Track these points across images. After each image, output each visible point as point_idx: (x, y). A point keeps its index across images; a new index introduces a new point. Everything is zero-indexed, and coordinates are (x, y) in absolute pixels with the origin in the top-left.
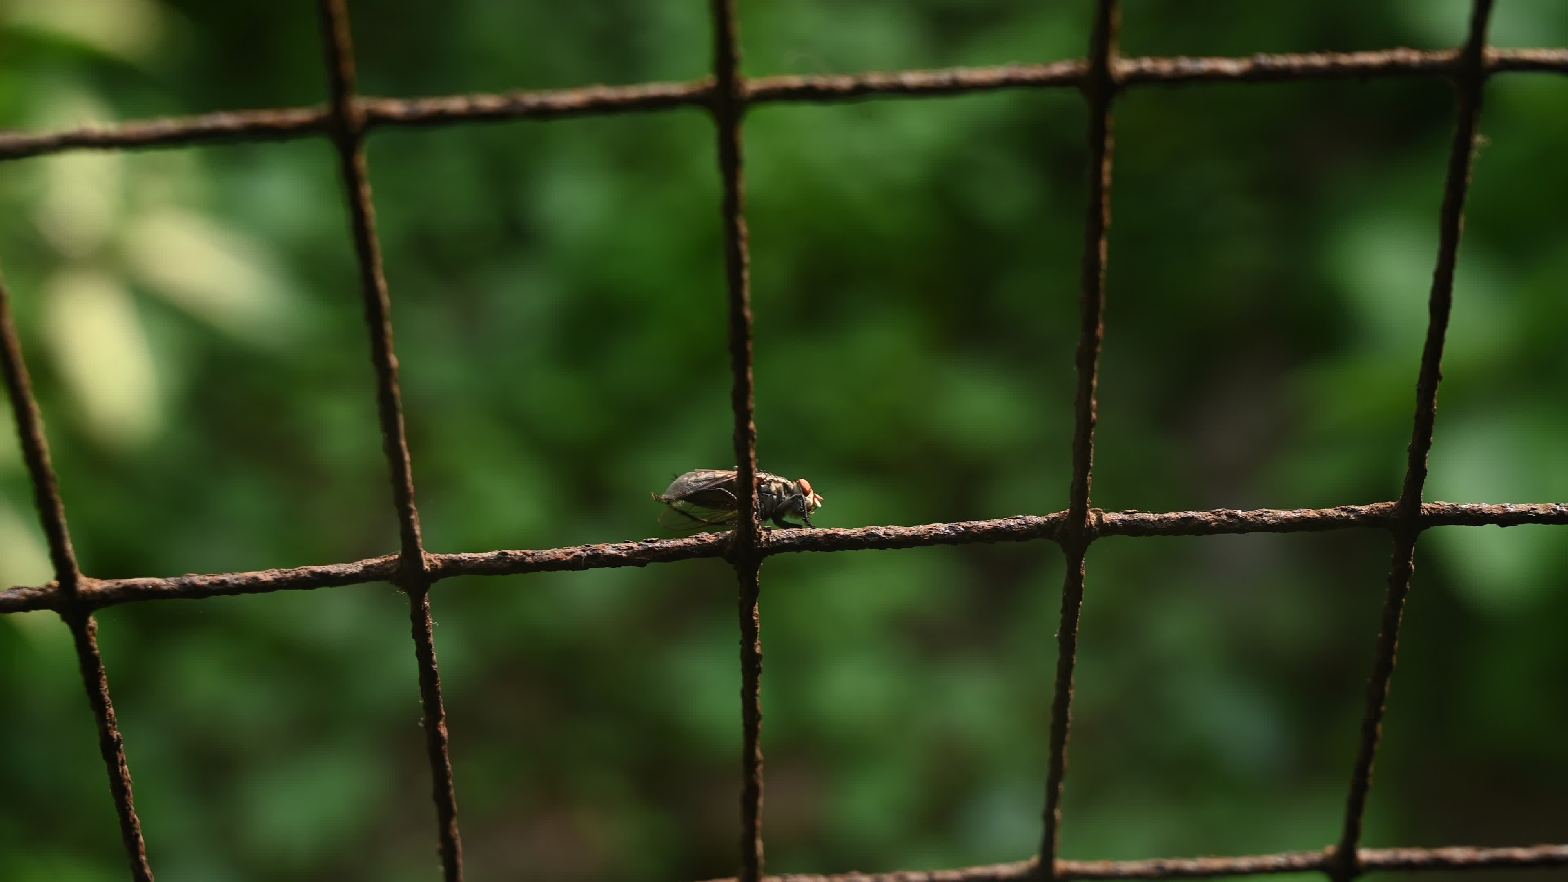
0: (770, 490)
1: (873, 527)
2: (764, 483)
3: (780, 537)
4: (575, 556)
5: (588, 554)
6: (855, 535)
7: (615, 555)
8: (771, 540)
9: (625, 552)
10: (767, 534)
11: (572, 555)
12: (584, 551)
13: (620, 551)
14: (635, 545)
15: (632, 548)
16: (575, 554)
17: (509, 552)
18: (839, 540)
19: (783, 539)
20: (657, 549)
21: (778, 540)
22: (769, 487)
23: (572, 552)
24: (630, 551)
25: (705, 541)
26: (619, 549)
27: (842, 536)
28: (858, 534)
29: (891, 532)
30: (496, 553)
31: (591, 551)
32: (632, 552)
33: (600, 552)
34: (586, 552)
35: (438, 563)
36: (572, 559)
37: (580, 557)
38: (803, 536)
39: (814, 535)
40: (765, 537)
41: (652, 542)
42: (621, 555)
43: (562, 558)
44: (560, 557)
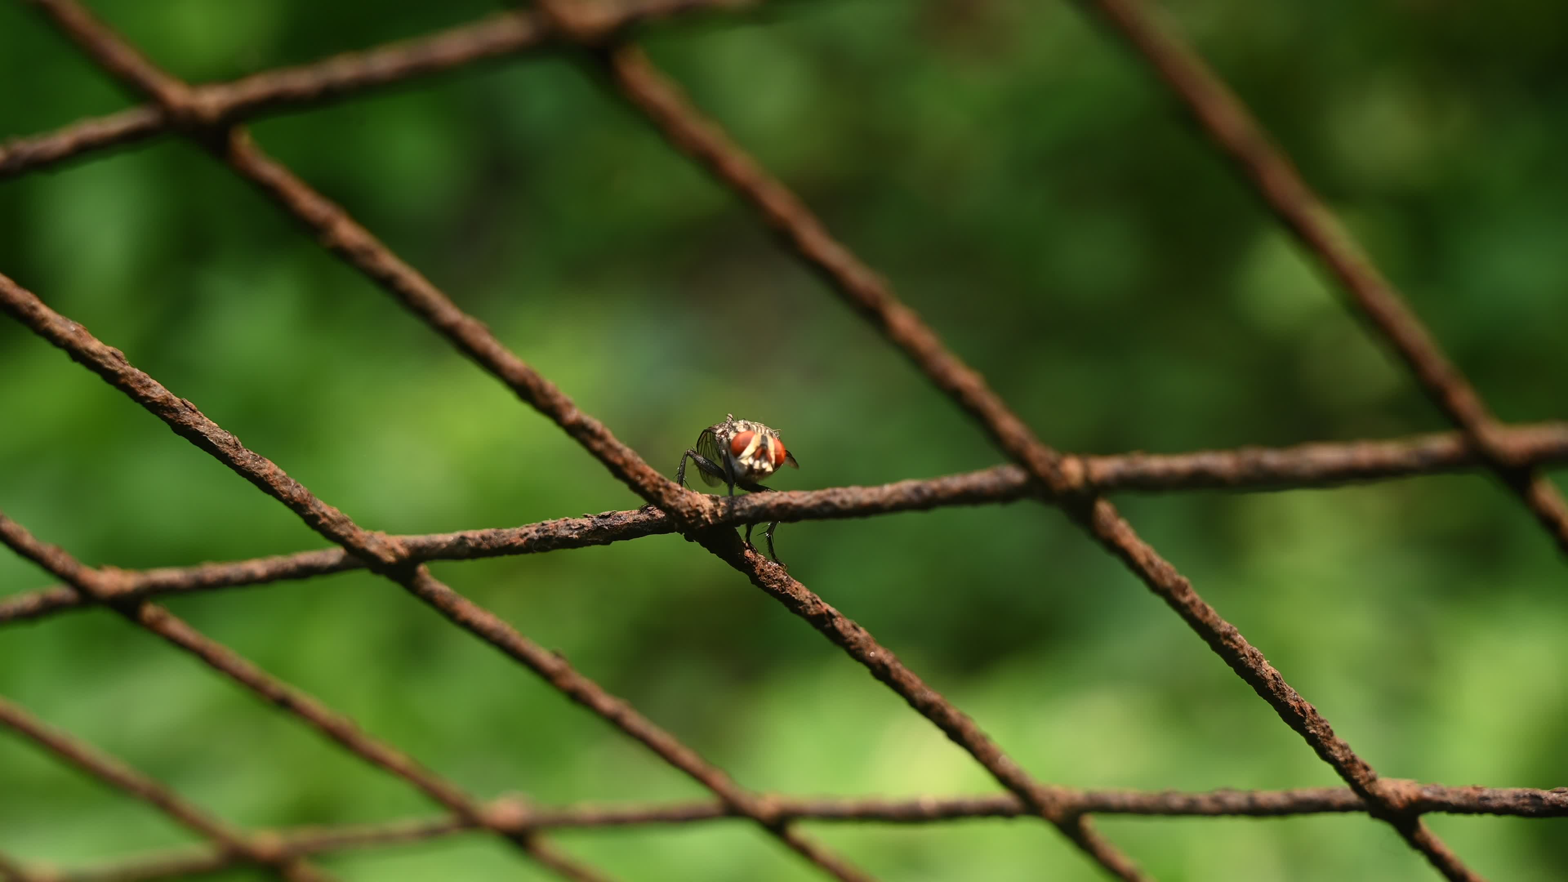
4: (529, 539)
5: (540, 537)
7: (567, 537)
8: (720, 513)
9: (576, 532)
10: (714, 506)
11: (525, 538)
12: (537, 531)
14: (587, 522)
15: (583, 526)
16: (528, 536)
17: (470, 534)
20: (607, 528)
23: (526, 534)
24: (582, 531)
25: (654, 515)
26: (571, 529)
29: (848, 498)
30: (458, 534)
31: (543, 533)
32: (583, 532)
33: (551, 534)
34: (539, 534)
35: (402, 551)
36: (525, 543)
37: (532, 539)
40: (711, 510)
41: (603, 517)
42: (571, 536)
43: (515, 543)
44: (514, 541)
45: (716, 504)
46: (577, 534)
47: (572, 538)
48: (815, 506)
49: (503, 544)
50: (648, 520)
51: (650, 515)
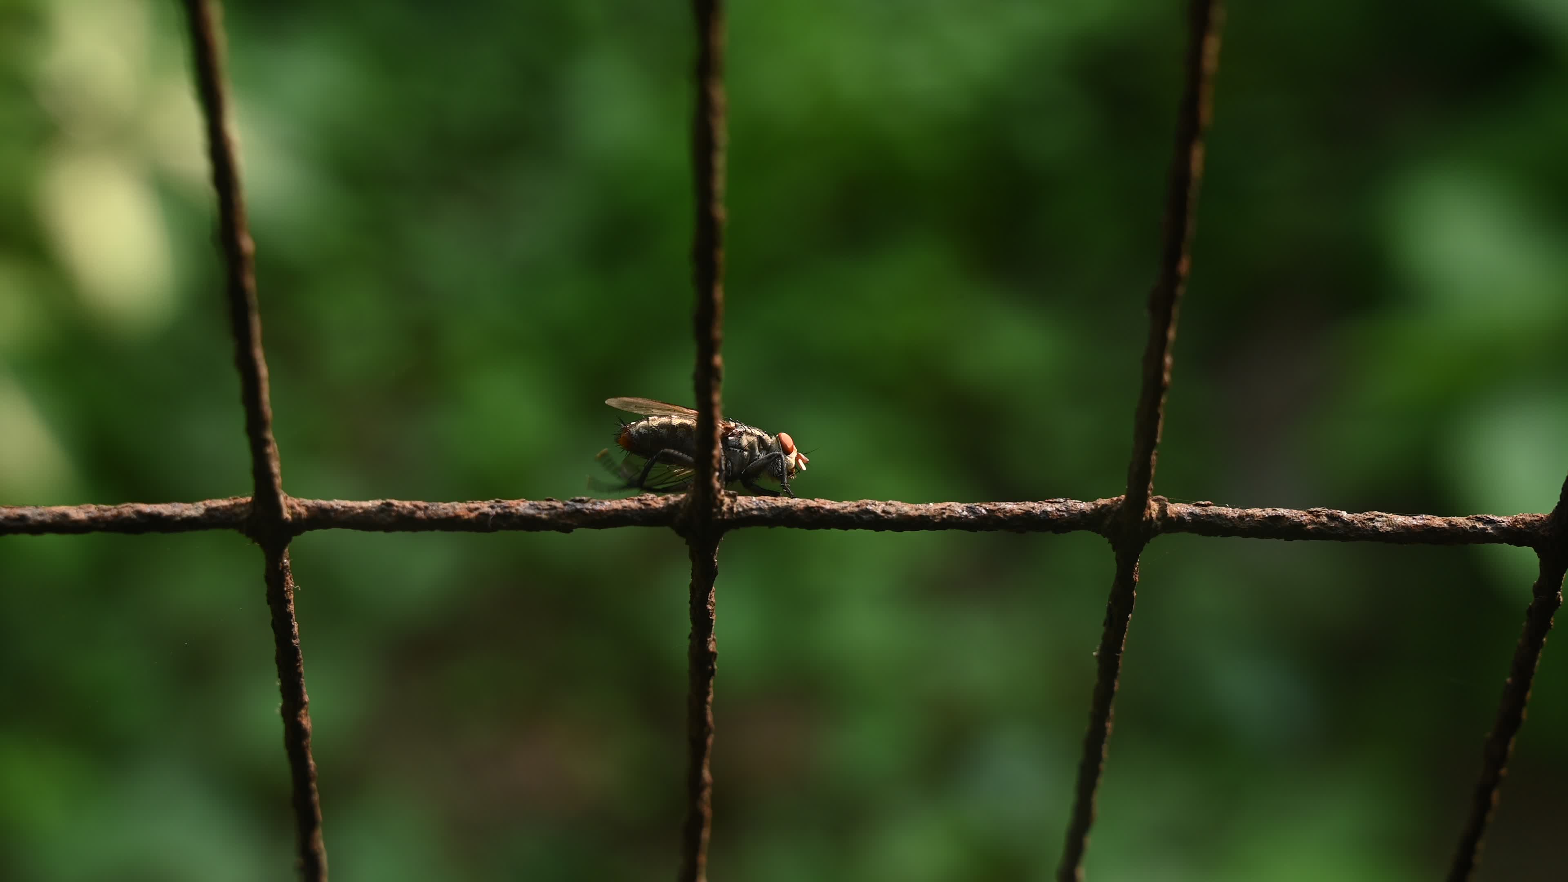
0: (740, 444)
1: (869, 501)
2: (733, 435)
3: (747, 506)
4: (481, 514)
5: (497, 513)
6: (845, 511)
7: (533, 516)
8: (735, 510)
9: (546, 512)
10: (731, 501)
11: (476, 513)
12: (492, 507)
13: (539, 511)
14: (559, 505)
15: (555, 508)
16: (481, 511)
17: (396, 502)
18: (824, 515)
19: (752, 509)
20: (588, 511)
21: (744, 511)
22: (739, 441)
23: (477, 509)
24: (553, 512)
25: (650, 505)
26: (538, 509)
27: (828, 510)
28: (849, 509)
29: (892, 509)
30: (378, 503)
31: (501, 509)
32: (555, 513)
33: (513, 511)
34: (495, 510)
35: (303, 510)
36: (477, 517)
37: (486, 515)
38: (778, 507)
39: (792, 506)
40: (728, 505)
41: (581, 501)
42: (540, 515)
43: (463, 516)
44: (461, 514)
45: (733, 500)
46: (547, 514)
47: (540, 518)
48: (852, 513)
49: (444, 516)
50: (640, 508)
51: (644, 504)
